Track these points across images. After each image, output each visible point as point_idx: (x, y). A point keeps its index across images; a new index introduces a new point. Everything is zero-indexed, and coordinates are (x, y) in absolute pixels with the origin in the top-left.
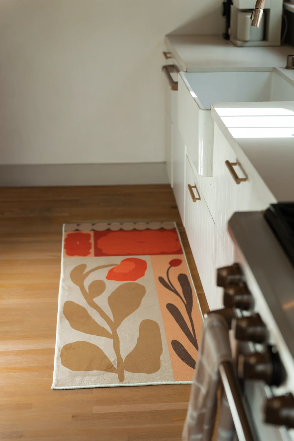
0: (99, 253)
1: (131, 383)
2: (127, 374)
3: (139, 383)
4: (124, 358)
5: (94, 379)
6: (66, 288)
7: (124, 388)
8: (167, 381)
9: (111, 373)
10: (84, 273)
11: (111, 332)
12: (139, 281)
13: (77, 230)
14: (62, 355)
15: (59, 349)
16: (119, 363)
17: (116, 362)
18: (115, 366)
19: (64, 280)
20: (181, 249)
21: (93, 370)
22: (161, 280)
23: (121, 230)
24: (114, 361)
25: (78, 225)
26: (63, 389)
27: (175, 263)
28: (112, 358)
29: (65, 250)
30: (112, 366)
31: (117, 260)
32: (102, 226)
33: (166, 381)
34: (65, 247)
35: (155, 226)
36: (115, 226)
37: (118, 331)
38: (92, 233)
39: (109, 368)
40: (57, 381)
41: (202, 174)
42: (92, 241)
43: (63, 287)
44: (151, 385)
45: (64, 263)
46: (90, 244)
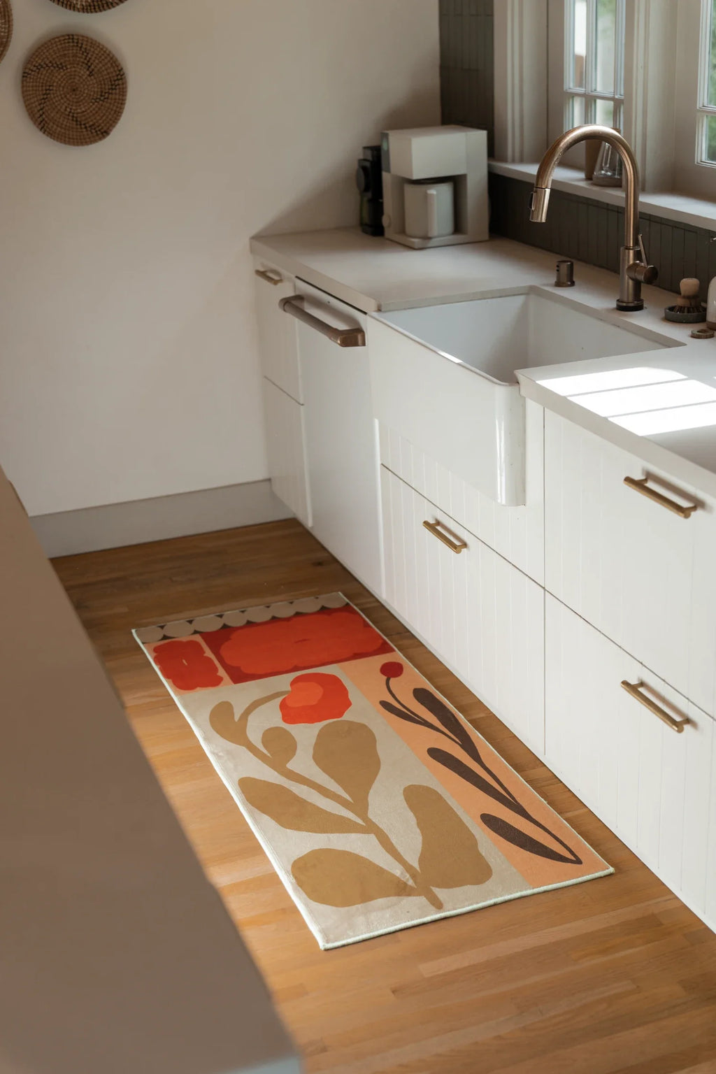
0: (239, 677)
1: (459, 908)
2: (441, 893)
3: (472, 904)
4: (416, 865)
5: (388, 915)
6: (221, 754)
7: (450, 920)
8: (521, 891)
9: (410, 898)
10: (237, 718)
11: (360, 821)
12: (348, 716)
13: (165, 637)
14: (300, 883)
15: (287, 872)
16: (414, 876)
17: (408, 876)
18: (411, 882)
19: (205, 739)
20: (385, 643)
21: (376, 899)
22: (385, 705)
23: (250, 624)
24: (402, 873)
25: (162, 627)
26: (344, 946)
27: (392, 670)
28: (397, 871)
29: (171, 680)
30: (405, 884)
31: (283, 682)
32: (210, 623)
33: (517, 892)
34: (167, 676)
35: (309, 605)
36: (234, 618)
37: (371, 815)
38: (198, 638)
39: (401, 890)
40: (324, 932)
41: (504, 502)
42: (209, 653)
43: (213, 753)
44: (495, 905)
45: (185, 707)
46: (209, 659)
